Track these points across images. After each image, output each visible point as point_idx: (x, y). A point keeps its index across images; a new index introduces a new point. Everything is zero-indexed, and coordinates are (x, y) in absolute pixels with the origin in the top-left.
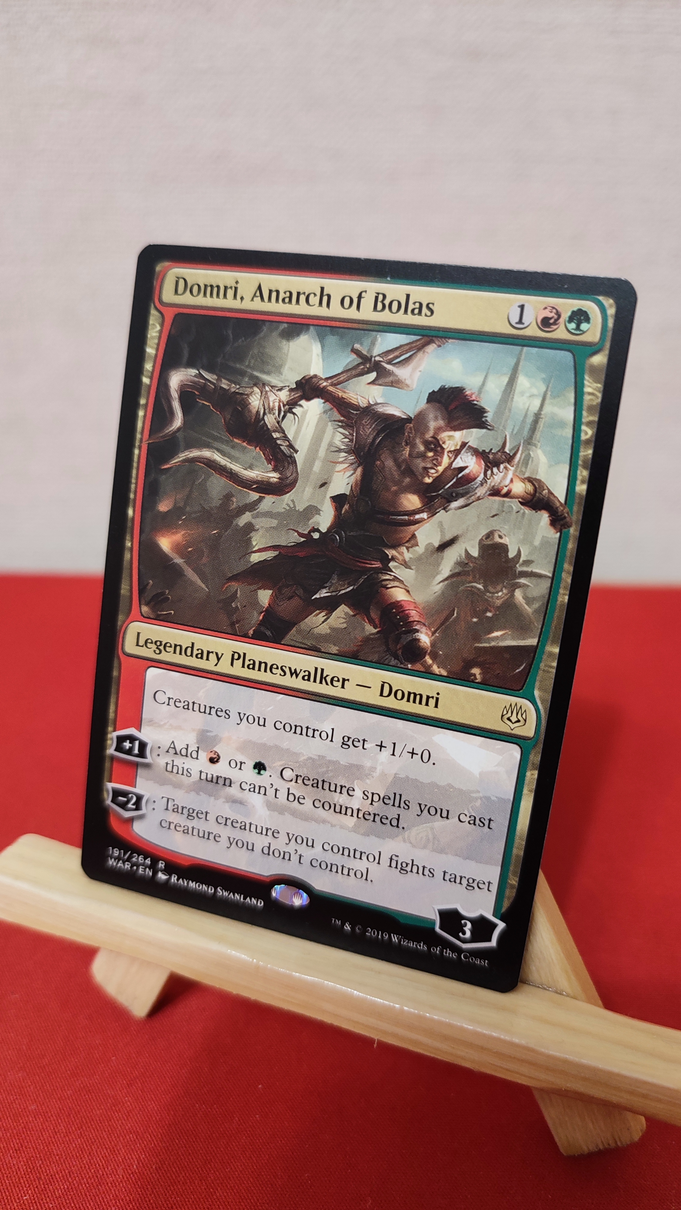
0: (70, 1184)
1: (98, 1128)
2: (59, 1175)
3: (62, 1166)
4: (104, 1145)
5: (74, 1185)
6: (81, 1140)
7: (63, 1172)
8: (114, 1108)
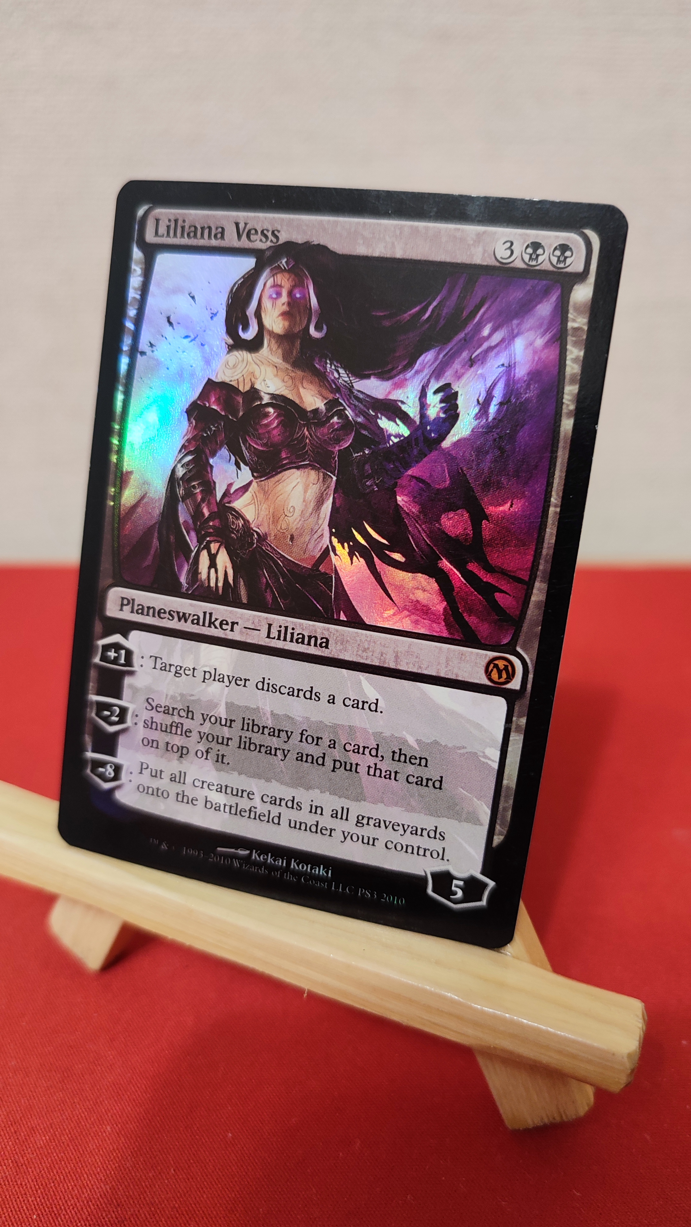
0: (52, 1135)
1: (80, 1081)
2: (40, 1126)
3: (43, 1118)
4: (87, 1097)
5: (56, 1135)
6: (63, 1093)
7: (45, 1124)
8: (96, 1062)
